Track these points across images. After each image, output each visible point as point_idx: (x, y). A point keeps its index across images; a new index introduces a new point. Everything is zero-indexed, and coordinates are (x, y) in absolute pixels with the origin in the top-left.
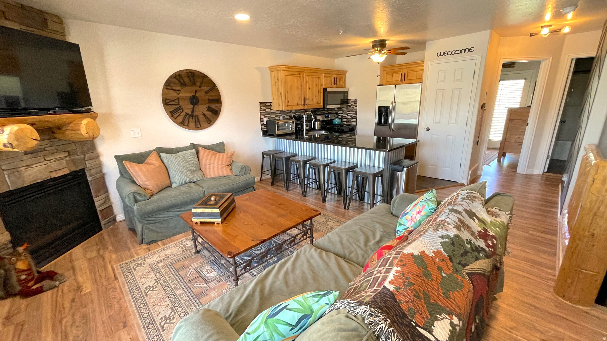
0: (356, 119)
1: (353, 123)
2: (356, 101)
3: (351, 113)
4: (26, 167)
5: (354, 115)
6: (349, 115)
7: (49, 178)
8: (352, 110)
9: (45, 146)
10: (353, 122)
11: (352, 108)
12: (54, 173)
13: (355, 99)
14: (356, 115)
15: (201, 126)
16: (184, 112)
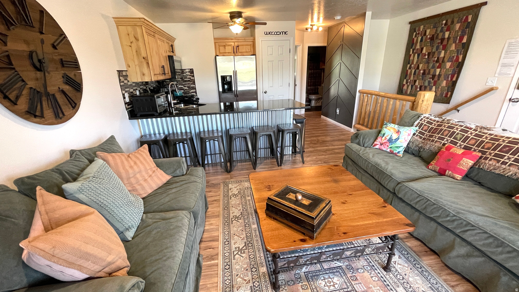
0: (196, 89)
1: (192, 94)
2: (192, 71)
3: (189, 84)
5: (191, 86)
6: (186, 86)
8: (188, 80)
10: (192, 92)
11: (189, 78)
13: (191, 69)
14: (194, 86)
15: (64, 115)
16: (28, 86)
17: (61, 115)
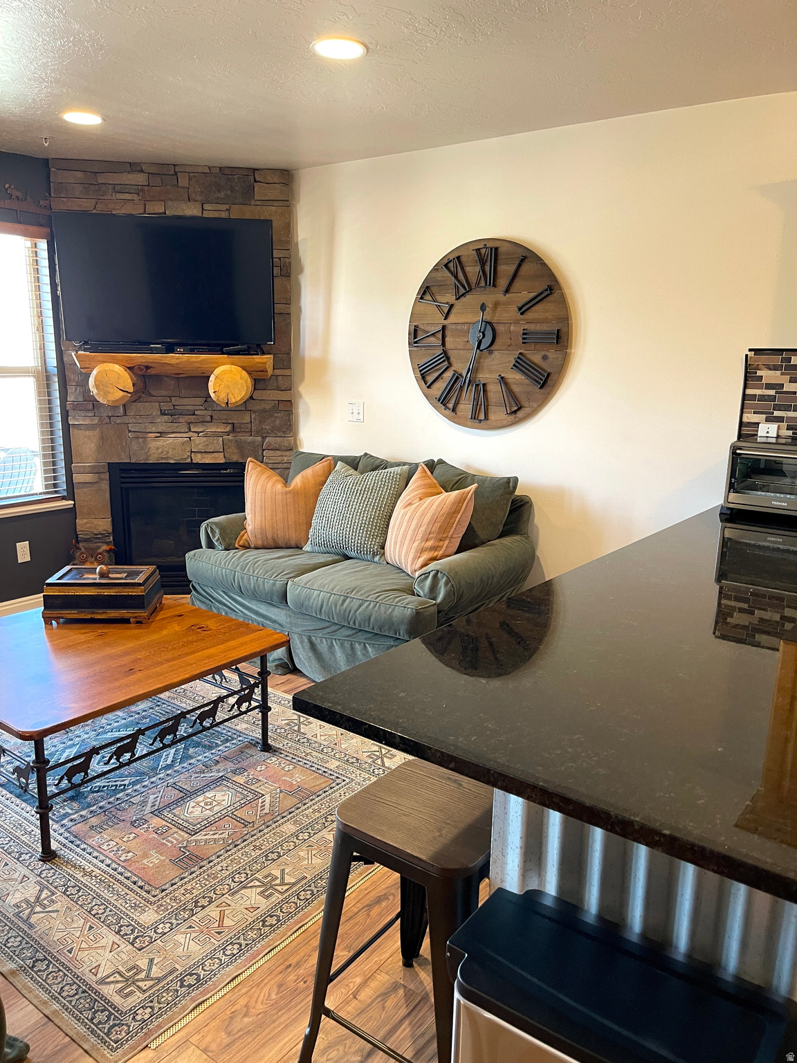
4: (159, 435)
7: (189, 460)
9: (197, 408)
12: (199, 456)
15: (486, 417)
16: (453, 368)
17: (482, 416)
